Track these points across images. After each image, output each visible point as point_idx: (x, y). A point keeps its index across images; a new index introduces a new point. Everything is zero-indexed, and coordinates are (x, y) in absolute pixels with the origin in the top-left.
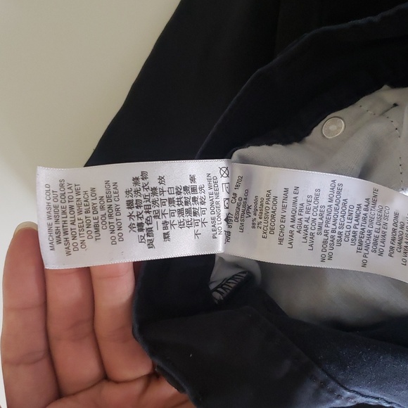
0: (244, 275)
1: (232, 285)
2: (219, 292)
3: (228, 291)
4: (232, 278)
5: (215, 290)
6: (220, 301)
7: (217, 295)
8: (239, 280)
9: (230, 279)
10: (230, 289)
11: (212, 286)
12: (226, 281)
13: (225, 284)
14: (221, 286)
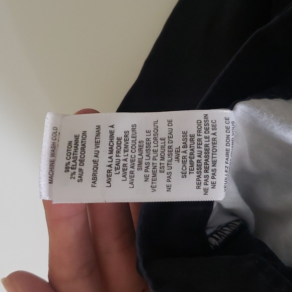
0: (238, 223)
1: (227, 233)
2: (215, 238)
3: (223, 238)
4: (227, 225)
5: (211, 235)
6: (215, 246)
7: (213, 241)
8: (233, 228)
9: (225, 226)
10: (225, 236)
11: (209, 232)
12: (221, 228)
13: (219, 231)
14: (216, 232)
